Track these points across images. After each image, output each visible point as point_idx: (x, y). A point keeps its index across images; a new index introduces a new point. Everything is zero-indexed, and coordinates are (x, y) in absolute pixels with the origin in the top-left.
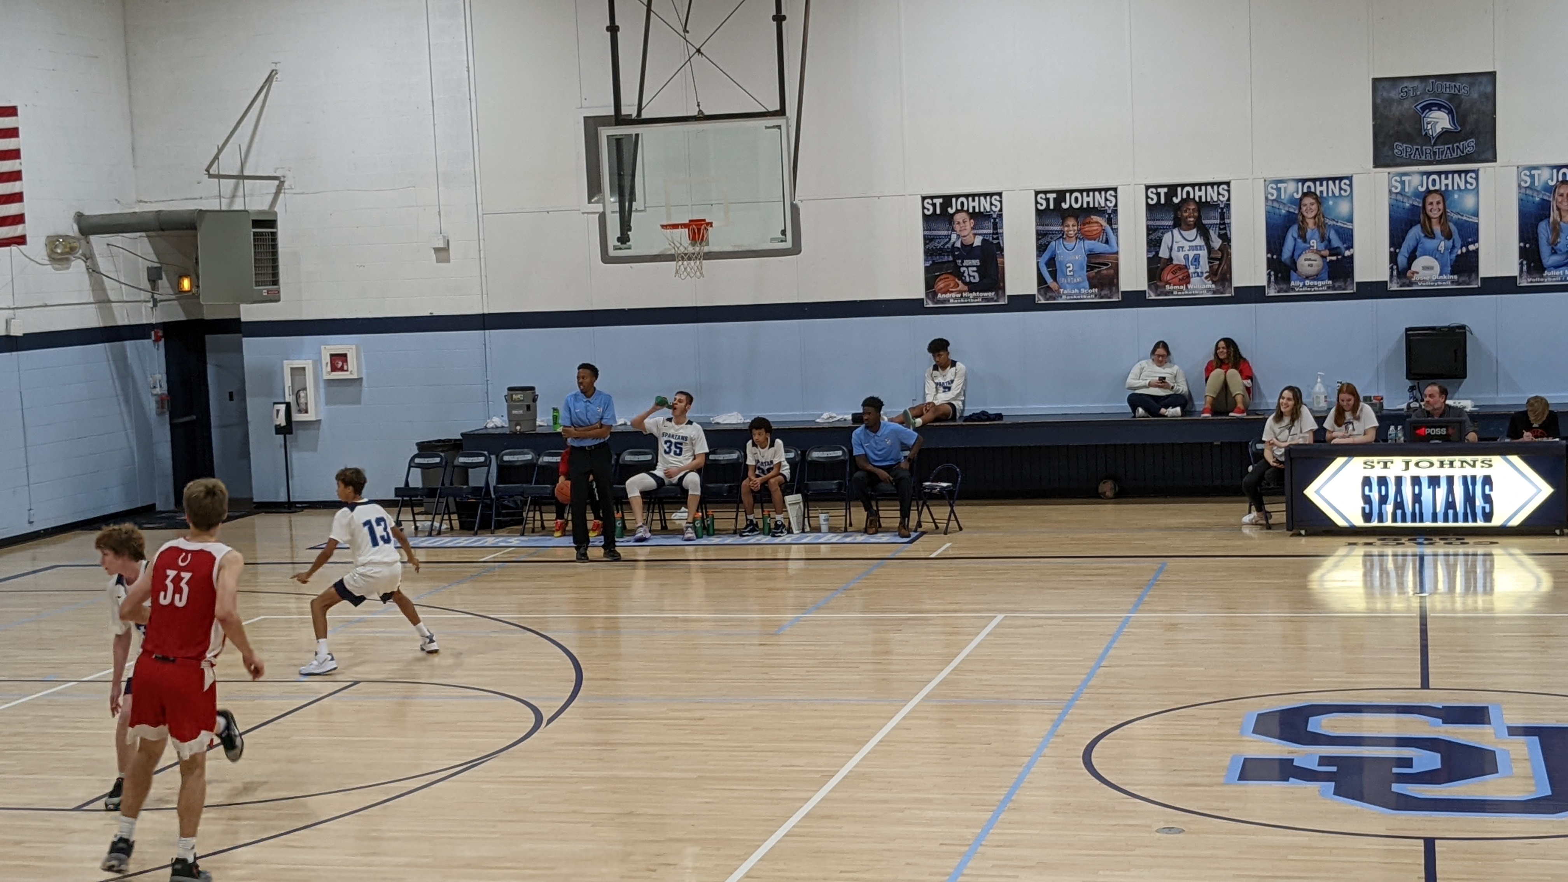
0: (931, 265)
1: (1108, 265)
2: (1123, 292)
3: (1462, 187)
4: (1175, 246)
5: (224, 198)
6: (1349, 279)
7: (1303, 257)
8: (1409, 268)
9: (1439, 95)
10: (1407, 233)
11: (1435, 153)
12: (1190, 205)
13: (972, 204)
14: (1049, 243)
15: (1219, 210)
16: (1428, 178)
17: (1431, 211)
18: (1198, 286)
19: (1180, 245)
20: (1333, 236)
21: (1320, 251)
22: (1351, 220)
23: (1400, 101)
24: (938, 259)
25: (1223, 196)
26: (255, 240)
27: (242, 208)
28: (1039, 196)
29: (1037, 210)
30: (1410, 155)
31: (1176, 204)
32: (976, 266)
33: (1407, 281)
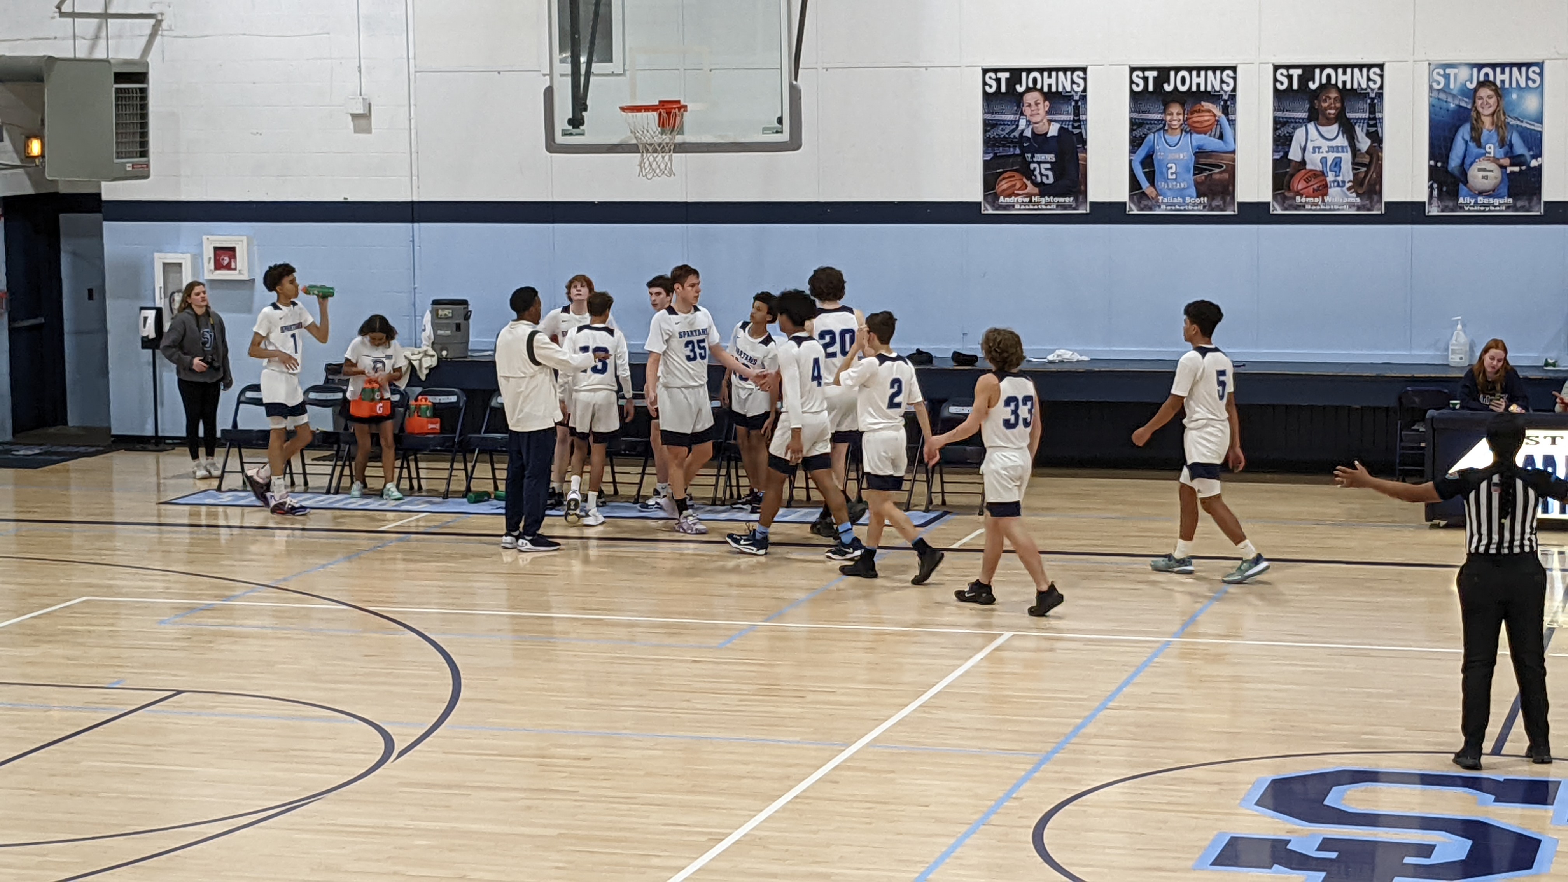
0: (992, 159)
1: (1222, 167)
2: (1239, 203)
4: (1310, 147)
5: (81, 39)
6: (1535, 198)
7: (1476, 166)
12: (1329, 92)
13: (1047, 81)
14: (1146, 135)
15: (1369, 101)
18: (1338, 199)
19: (1317, 144)
20: (1516, 139)
21: (1498, 159)
22: (1540, 120)
24: (1001, 151)
25: (1375, 82)
26: (117, 99)
27: (103, 56)
28: (1135, 73)
29: (1132, 92)
31: (1312, 90)
32: (1051, 163)
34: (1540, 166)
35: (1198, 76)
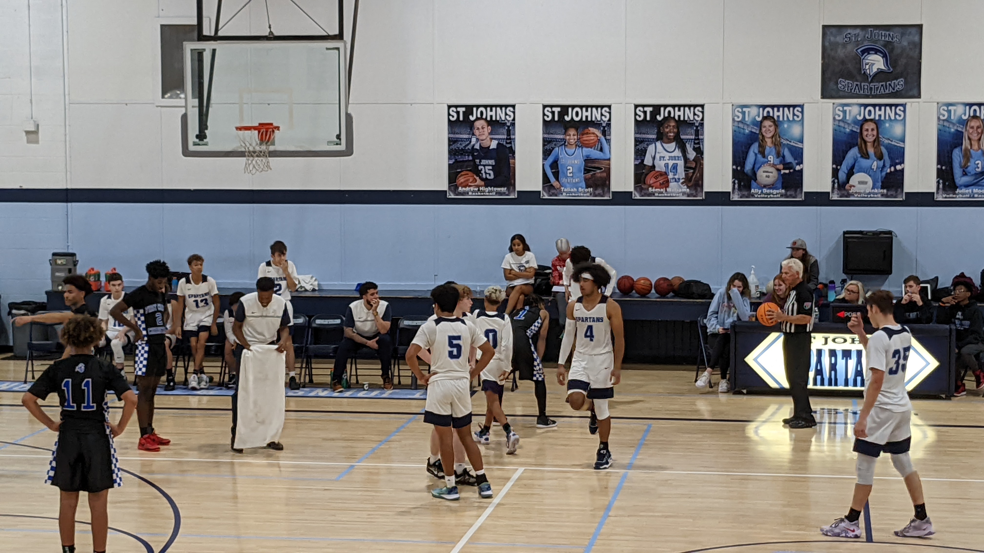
0: (454, 163)
1: (602, 169)
2: (613, 192)
3: (893, 117)
4: (658, 156)
6: (799, 190)
7: (762, 169)
8: (848, 182)
9: (876, 42)
10: (847, 153)
11: (871, 88)
12: (669, 122)
13: (490, 113)
14: (553, 148)
15: (695, 128)
16: (865, 109)
17: (867, 136)
18: (675, 190)
19: (662, 155)
20: (787, 153)
21: (776, 165)
22: (801, 141)
23: (844, 45)
24: (460, 158)
25: (698, 116)
28: (547, 109)
29: (544, 121)
30: (851, 90)
31: (659, 121)
32: (492, 166)
33: (846, 193)
34: (802, 170)
35: (587, 111)
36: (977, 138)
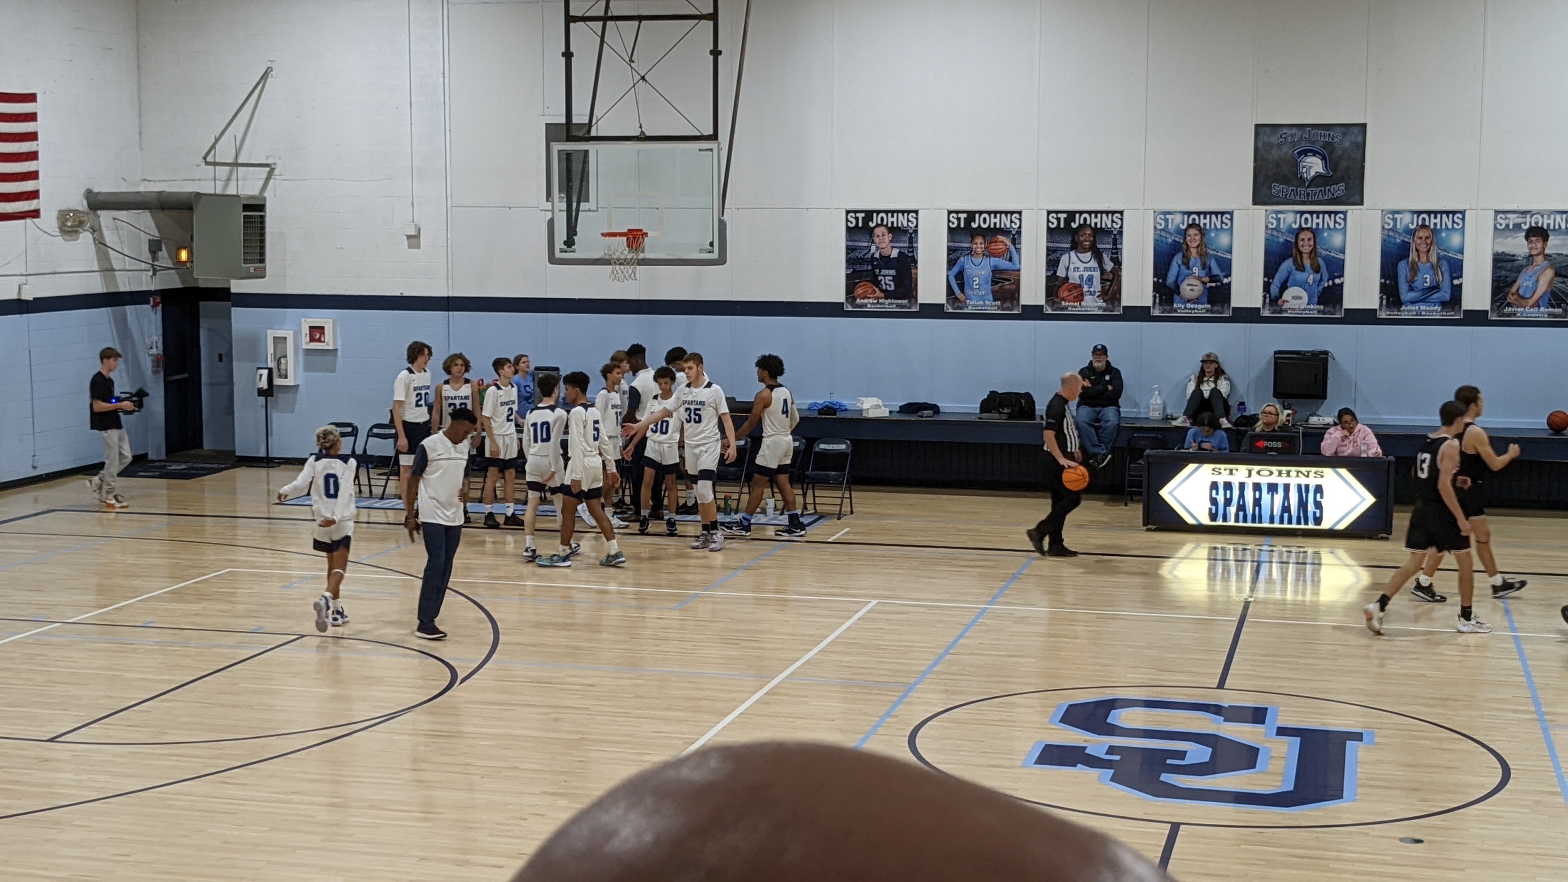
0: (852, 273)
1: (1010, 280)
2: (1022, 306)
3: (1332, 226)
4: (1072, 267)
5: (220, 180)
6: (1226, 305)
7: (1186, 282)
8: (1281, 297)
9: (1313, 142)
10: (1280, 265)
11: (1308, 194)
12: (1085, 230)
13: (891, 220)
14: (959, 258)
15: (1113, 236)
16: (1301, 217)
17: (1302, 246)
18: (1090, 304)
19: (1076, 266)
20: (1213, 264)
21: (1201, 278)
22: (1230, 251)
23: (1279, 146)
24: (858, 268)
25: (1117, 223)
26: (244, 222)
27: (235, 193)
28: (952, 215)
29: (949, 228)
30: (1286, 195)
31: (1074, 228)
32: (893, 276)
33: (1278, 309)
34: (1230, 283)
35: (995, 217)
36: (1426, 250)
